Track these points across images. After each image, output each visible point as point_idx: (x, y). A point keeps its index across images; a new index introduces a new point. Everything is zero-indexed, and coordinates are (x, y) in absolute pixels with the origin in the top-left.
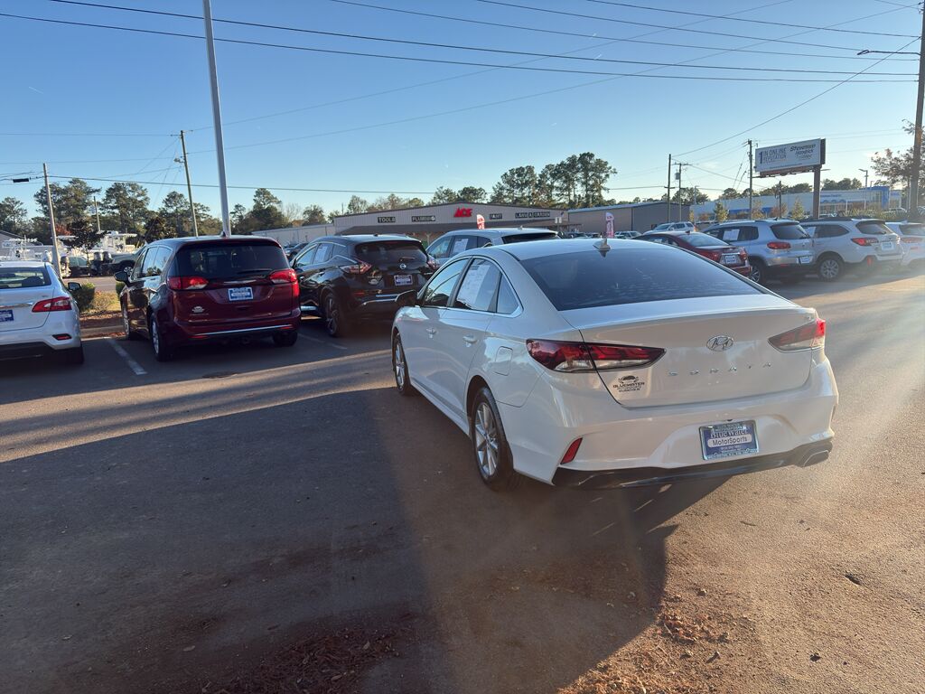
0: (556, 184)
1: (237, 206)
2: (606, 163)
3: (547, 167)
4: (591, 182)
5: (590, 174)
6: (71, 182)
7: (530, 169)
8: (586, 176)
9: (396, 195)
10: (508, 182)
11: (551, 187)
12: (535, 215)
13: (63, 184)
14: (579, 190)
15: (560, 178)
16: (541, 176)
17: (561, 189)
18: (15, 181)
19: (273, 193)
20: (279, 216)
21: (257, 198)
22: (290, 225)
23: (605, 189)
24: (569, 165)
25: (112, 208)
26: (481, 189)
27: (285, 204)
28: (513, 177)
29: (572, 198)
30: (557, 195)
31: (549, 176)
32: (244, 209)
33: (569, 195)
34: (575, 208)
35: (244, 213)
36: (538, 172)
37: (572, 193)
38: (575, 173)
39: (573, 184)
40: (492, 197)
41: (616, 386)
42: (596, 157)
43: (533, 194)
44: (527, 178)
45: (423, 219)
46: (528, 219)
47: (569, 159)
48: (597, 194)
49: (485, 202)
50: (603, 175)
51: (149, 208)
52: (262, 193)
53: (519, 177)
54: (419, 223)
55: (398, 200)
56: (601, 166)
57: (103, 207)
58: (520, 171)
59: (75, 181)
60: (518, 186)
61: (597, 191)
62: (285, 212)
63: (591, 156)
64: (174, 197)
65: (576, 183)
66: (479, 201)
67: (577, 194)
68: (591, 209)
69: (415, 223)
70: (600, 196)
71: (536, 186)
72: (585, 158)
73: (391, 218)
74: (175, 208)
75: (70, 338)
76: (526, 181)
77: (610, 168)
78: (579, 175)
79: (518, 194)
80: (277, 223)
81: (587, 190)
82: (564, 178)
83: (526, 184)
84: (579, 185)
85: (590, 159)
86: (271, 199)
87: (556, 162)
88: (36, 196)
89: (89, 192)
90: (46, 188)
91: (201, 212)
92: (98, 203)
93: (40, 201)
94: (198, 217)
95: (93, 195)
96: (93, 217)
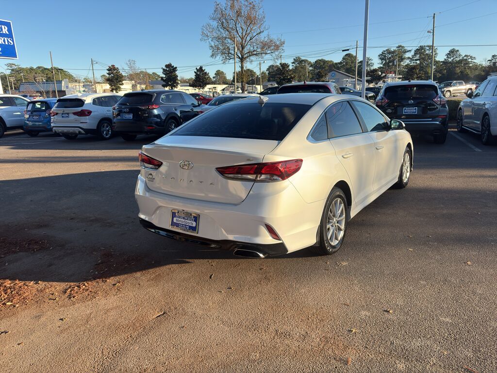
6: (397, 47)
13: (393, 49)
18: (343, 51)
25: (416, 60)
51: (437, 59)
57: (411, 59)
59: (399, 47)
64: (453, 52)
74: (452, 59)
88: (379, 56)
89: (405, 52)
90: (385, 51)
91: (470, 60)
92: (409, 58)
93: (380, 59)
94: (468, 63)
95: (407, 53)
96: (406, 65)
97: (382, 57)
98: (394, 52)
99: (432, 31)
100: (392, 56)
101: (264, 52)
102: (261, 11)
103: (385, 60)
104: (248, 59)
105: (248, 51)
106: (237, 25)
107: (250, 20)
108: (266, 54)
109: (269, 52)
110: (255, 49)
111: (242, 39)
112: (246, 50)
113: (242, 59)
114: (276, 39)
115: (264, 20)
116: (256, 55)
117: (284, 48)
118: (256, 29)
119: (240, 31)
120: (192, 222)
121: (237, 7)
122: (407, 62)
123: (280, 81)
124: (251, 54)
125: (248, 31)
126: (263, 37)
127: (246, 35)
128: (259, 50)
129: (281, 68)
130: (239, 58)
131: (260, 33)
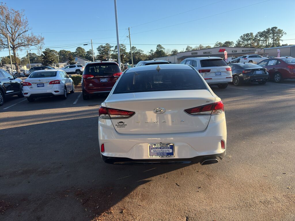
0: (261, 39)
1: (151, 50)
2: (282, 30)
3: (258, 33)
4: (275, 38)
5: (275, 35)
7: (252, 34)
8: (274, 35)
9: (202, 45)
10: (242, 39)
11: (259, 40)
12: (250, 50)
13: (104, 45)
14: (271, 41)
15: (263, 36)
16: (255, 36)
17: (263, 41)
18: (84, 45)
19: (162, 46)
20: (164, 53)
21: (157, 48)
22: (167, 56)
23: (281, 40)
24: (267, 32)
25: (117, 52)
26: (232, 42)
27: (166, 49)
28: (244, 37)
29: (267, 44)
30: (261, 43)
31: (258, 36)
32: (153, 51)
33: (266, 43)
34: (268, 47)
35: (153, 52)
36: (254, 35)
37: (268, 42)
38: (269, 35)
39: (268, 39)
40: (236, 45)
41: (116, 125)
42: (278, 29)
43: (252, 43)
44: (250, 37)
45: (207, 53)
46: (247, 52)
47: (267, 29)
48: (277, 42)
49: (233, 46)
50: (281, 35)
51: (126, 51)
52: (159, 46)
53: (247, 37)
54: (206, 54)
55: (202, 46)
56: (280, 31)
57: (114, 51)
58: (247, 35)
59: (107, 44)
60: (246, 40)
61: (278, 41)
62: (166, 52)
63: (276, 28)
64: (133, 48)
65: (269, 38)
66: (231, 46)
67: (270, 42)
68: (274, 48)
69: (204, 54)
70: (279, 43)
71: (253, 40)
72: (274, 29)
73: (196, 53)
74: (133, 51)
75: (59, 92)
76: (249, 38)
77: (284, 32)
78: (271, 35)
79: (246, 43)
80: (163, 55)
81: (273, 41)
82: (264, 37)
83: (250, 39)
84: (271, 39)
85: (276, 29)
86: (161, 48)
87: (262, 31)
88: (97, 49)
89: (111, 47)
90: (100, 46)
91: (141, 52)
92: (113, 50)
93: (98, 50)
94: (140, 54)
95: (111, 48)
96: (112, 54)
97: (99, 49)
98: (104, 47)
99: (129, 37)
100: (104, 49)
101: (30, 44)
102: (25, 17)
103: (101, 51)
104: (18, 48)
105: (17, 43)
106: (7, 25)
107: (17, 23)
108: (32, 45)
109: (33, 44)
110: (23, 41)
111: (12, 35)
112: (16, 42)
113: (14, 48)
114: (38, 36)
115: (28, 23)
116: (24, 46)
117: (44, 42)
118: (21, 29)
119: (10, 29)
120: (169, 150)
121: (5, 13)
122: (112, 53)
123: (45, 63)
124: (20, 45)
125: (16, 30)
126: (28, 34)
127: (15, 33)
128: (26, 43)
129: (44, 54)
130: (11, 47)
131: (25, 32)
